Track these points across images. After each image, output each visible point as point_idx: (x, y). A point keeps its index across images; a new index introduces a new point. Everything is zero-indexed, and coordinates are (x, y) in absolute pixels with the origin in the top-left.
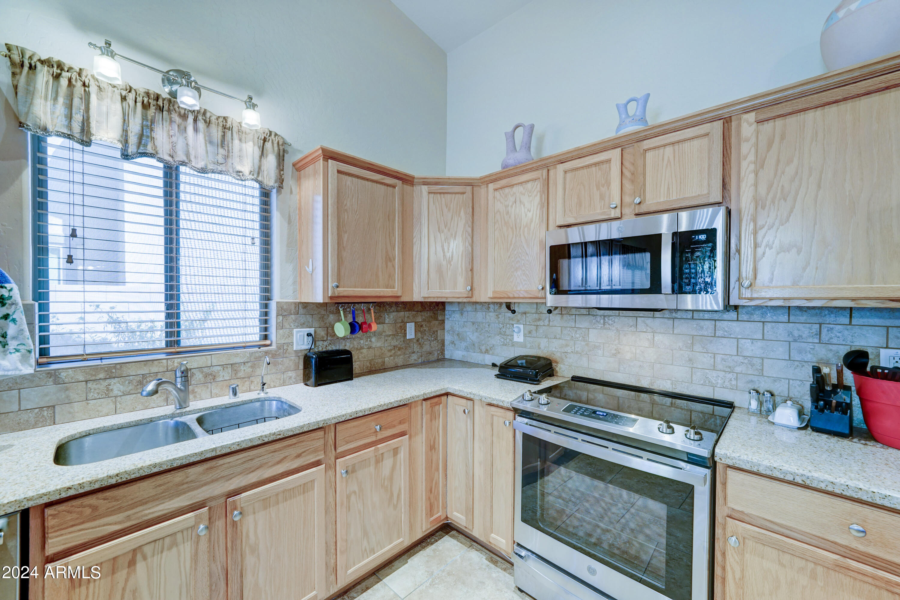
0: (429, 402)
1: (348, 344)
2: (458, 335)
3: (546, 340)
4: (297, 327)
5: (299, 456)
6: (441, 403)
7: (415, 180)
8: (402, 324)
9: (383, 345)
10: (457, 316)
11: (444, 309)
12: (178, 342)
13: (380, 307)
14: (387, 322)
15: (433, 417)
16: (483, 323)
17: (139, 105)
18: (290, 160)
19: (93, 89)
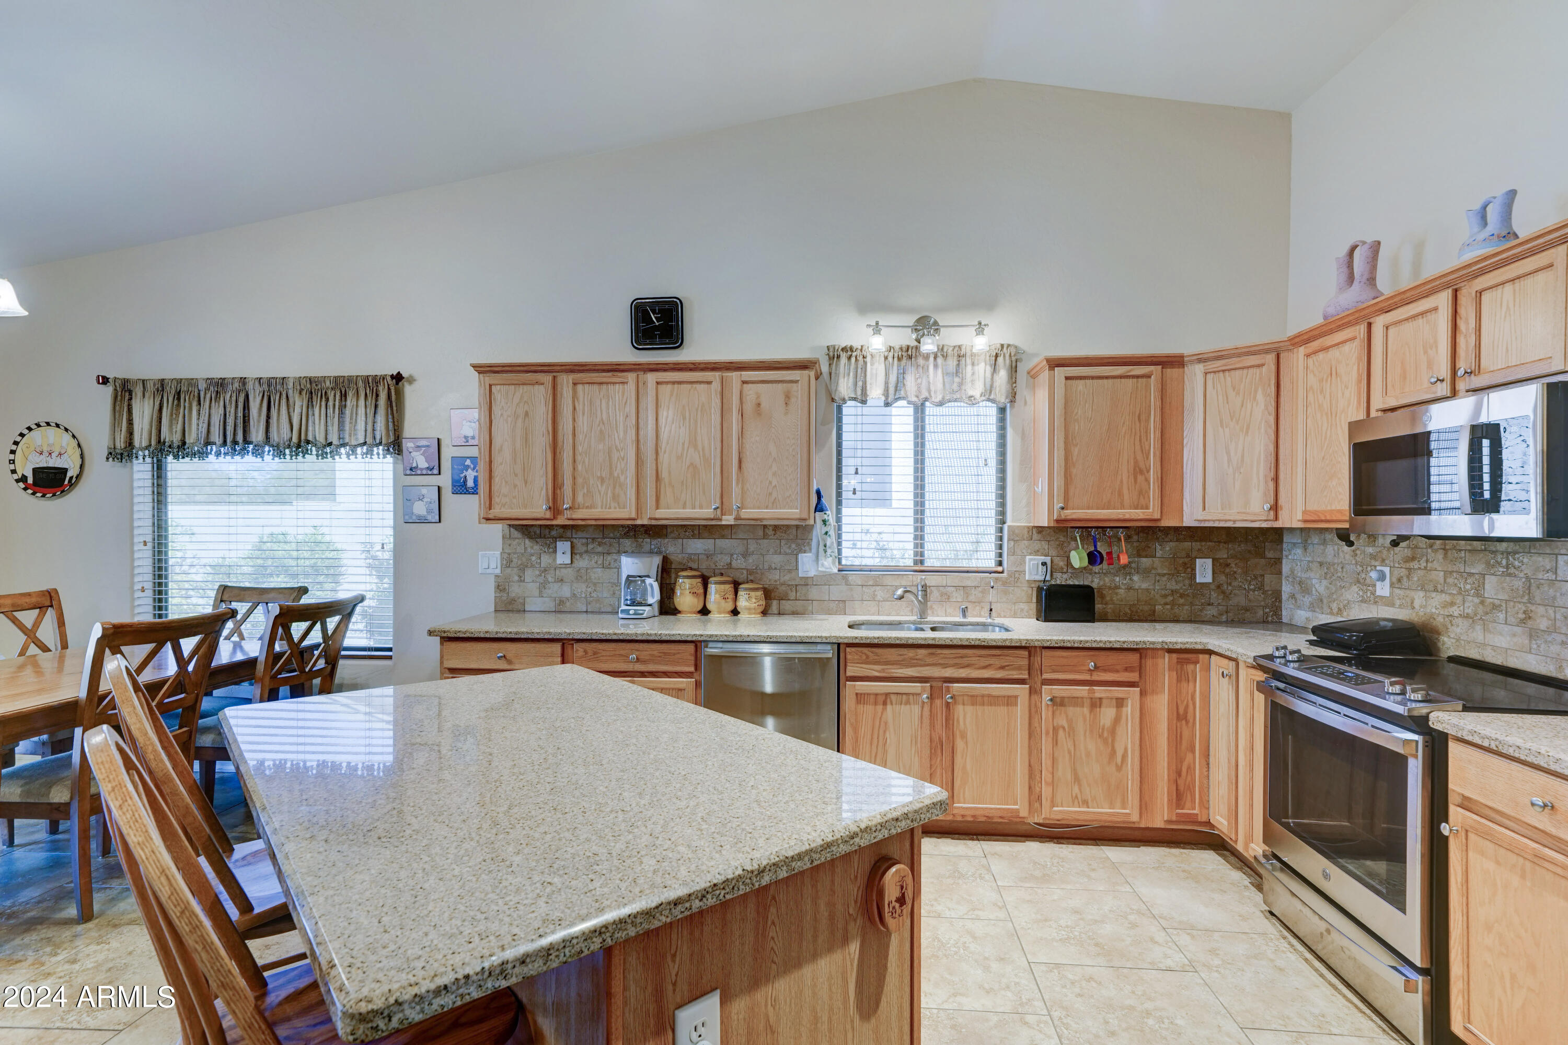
0: (1174, 656)
1: (1096, 580)
2: (1300, 583)
3: (1422, 594)
4: (1030, 554)
5: (1002, 668)
6: (1198, 662)
7: (1186, 359)
8: (1186, 560)
9: (1151, 587)
10: (1299, 551)
11: (1280, 541)
12: (922, 562)
13: (1147, 534)
14: (1158, 555)
15: (1182, 677)
16: (1334, 564)
17: (896, 359)
18: (1023, 368)
19: (868, 359)
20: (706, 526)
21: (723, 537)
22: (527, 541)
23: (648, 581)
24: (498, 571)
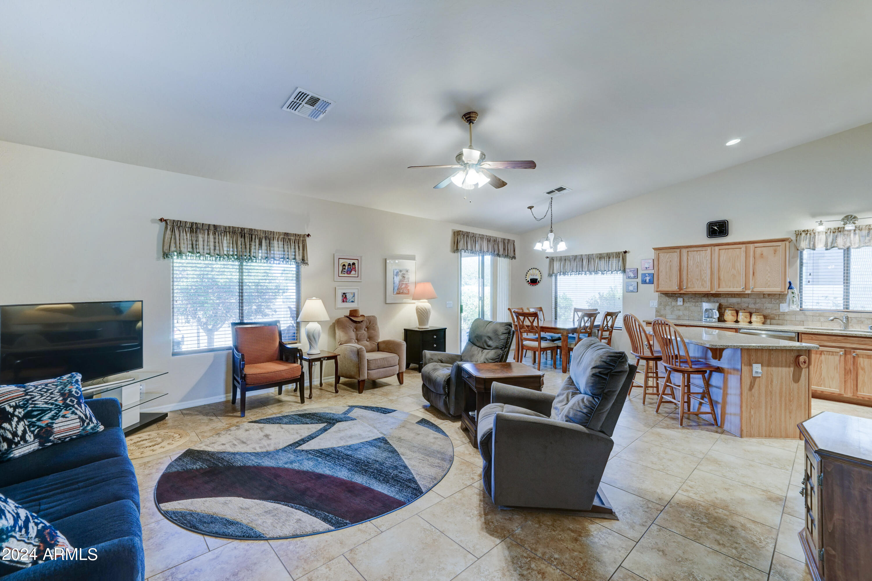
12: (847, 308)
17: (832, 233)
20: (737, 294)
21: (745, 297)
22: (667, 298)
23: (714, 311)
24: (657, 306)
